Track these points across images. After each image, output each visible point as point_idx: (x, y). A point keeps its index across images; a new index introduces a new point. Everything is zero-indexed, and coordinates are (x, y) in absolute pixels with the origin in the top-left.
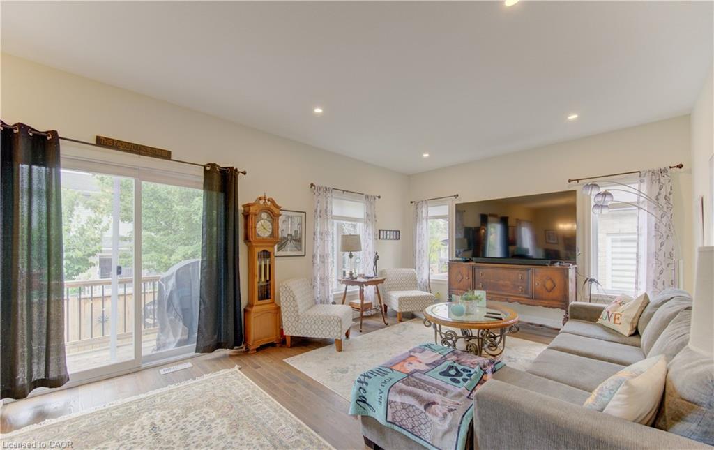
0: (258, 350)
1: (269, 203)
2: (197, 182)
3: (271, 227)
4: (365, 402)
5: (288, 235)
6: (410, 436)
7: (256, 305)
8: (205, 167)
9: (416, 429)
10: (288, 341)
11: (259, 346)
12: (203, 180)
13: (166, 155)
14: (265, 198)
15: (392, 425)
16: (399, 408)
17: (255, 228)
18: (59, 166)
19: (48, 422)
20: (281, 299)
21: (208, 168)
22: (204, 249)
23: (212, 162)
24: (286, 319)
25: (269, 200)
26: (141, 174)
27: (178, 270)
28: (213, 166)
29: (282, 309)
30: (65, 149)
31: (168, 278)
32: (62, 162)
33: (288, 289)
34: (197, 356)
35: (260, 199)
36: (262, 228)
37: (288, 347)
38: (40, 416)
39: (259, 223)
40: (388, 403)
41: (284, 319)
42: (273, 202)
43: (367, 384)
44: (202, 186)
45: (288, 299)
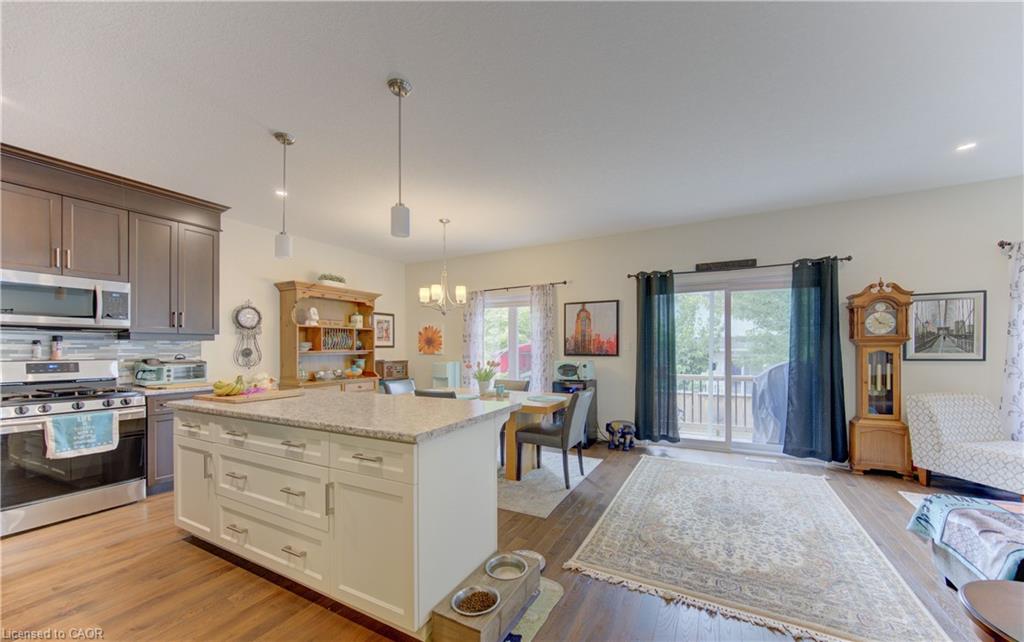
0: (866, 473)
1: (889, 290)
2: (784, 282)
3: (893, 320)
4: (927, 522)
5: (939, 329)
6: (962, 560)
7: (865, 419)
8: (794, 264)
9: (969, 554)
10: (923, 478)
11: (868, 469)
12: (791, 279)
13: (750, 264)
14: (881, 285)
15: (946, 547)
16: (956, 529)
17: (863, 323)
18: (673, 292)
19: (667, 458)
20: (909, 417)
21: (797, 266)
22: (793, 349)
23: (801, 258)
24: (917, 445)
25: (888, 286)
26: (729, 287)
27: (771, 371)
28: (802, 262)
29: (910, 431)
30: (677, 280)
31: (761, 378)
32: (675, 289)
33: (920, 404)
34: (785, 458)
35: (871, 287)
36: (879, 322)
37: (922, 484)
38: (664, 455)
39: (871, 317)
40: (946, 523)
41: (914, 445)
42: (896, 287)
43: (931, 502)
44: (791, 285)
45: (921, 418)
